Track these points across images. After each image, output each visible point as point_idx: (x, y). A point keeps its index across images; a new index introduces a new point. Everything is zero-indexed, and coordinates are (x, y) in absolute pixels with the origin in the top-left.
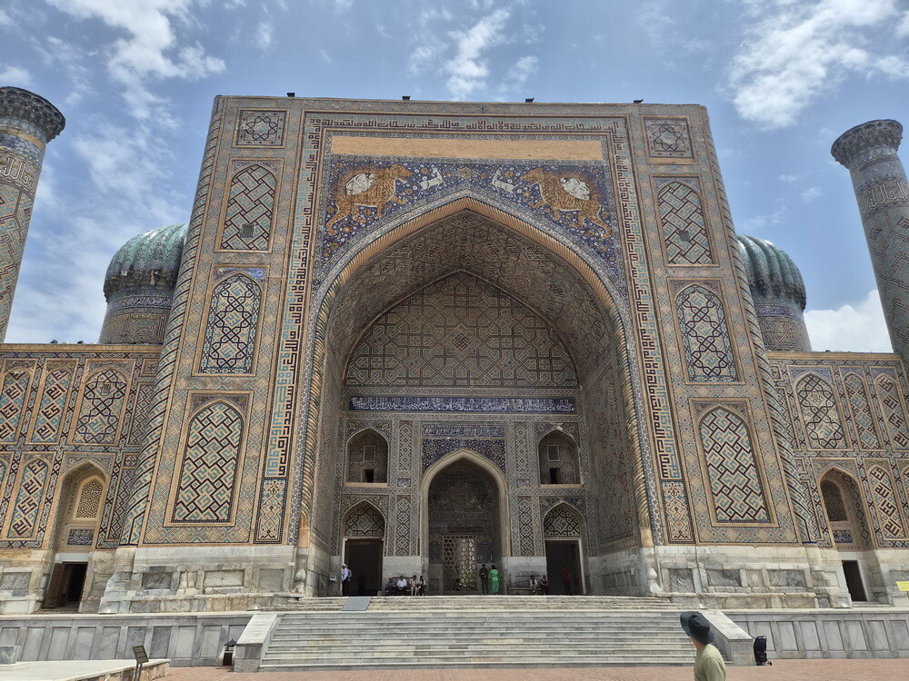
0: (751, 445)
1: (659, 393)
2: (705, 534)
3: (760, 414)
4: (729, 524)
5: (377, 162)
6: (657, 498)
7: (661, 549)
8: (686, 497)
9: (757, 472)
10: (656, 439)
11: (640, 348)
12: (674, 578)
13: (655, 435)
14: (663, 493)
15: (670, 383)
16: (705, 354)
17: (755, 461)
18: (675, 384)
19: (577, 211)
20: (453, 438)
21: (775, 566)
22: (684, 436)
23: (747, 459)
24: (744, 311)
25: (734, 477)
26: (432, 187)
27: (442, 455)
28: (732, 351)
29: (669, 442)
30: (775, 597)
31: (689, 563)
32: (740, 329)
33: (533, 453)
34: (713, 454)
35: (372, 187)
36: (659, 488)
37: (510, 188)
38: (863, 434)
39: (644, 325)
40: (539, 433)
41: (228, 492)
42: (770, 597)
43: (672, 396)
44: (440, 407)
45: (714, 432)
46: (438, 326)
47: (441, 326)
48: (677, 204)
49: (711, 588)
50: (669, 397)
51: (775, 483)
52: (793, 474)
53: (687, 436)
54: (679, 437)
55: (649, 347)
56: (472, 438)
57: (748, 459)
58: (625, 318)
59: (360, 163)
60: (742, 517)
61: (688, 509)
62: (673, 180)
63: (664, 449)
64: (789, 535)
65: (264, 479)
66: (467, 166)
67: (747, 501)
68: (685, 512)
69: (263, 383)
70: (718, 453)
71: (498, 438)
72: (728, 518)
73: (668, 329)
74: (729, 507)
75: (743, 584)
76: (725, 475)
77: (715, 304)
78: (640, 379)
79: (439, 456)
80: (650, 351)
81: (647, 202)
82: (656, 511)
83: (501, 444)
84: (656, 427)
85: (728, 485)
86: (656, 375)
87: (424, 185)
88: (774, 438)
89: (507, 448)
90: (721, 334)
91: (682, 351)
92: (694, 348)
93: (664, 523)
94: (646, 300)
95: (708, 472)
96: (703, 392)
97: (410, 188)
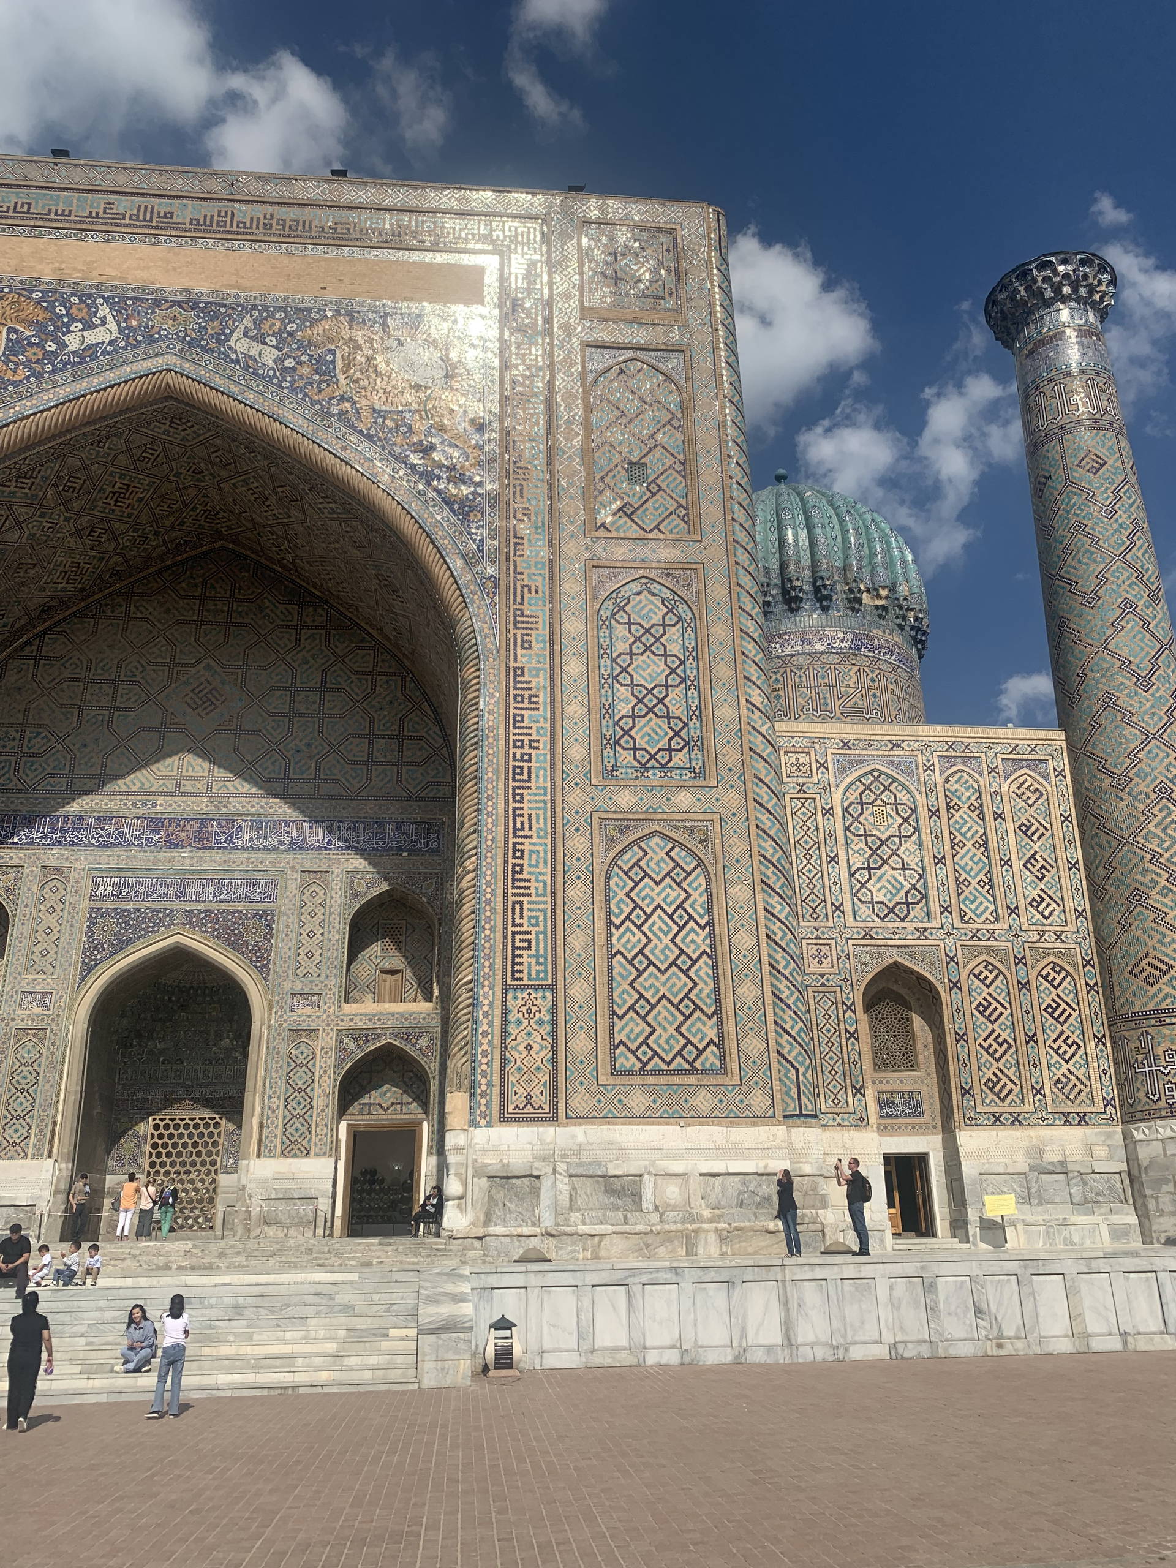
0: (710, 911)
1: (533, 804)
2: (580, 1102)
3: (738, 846)
4: (638, 1080)
6: (491, 1024)
7: (481, 1135)
8: (554, 1022)
9: (715, 968)
10: (511, 899)
11: (508, 706)
12: (499, 1196)
13: (510, 891)
14: (505, 1012)
15: (559, 781)
16: (643, 721)
17: (713, 946)
18: (569, 783)
19: (411, 411)
20: (158, 906)
21: (718, 1167)
22: (570, 893)
23: (696, 940)
24: (737, 633)
25: (663, 978)
27: (130, 941)
28: (700, 718)
29: (536, 904)
30: (707, 1231)
31: (536, 1164)
32: (724, 671)
33: (338, 936)
34: (628, 929)
36: (498, 1003)
38: (966, 893)
39: (523, 659)
40: (355, 895)
42: (696, 1231)
43: (559, 810)
44: (139, 838)
45: (636, 884)
46: (156, 664)
47: (163, 664)
49: (575, 1217)
50: (553, 811)
51: (748, 991)
52: (786, 973)
53: (576, 893)
54: (560, 895)
55: (526, 705)
56: (202, 907)
57: (699, 940)
58: (484, 645)
60: (668, 1064)
61: (554, 1047)
62: (630, 354)
63: (525, 921)
64: (758, 1101)
67: (683, 1029)
68: (545, 1054)
70: (639, 928)
71: (261, 906)
72: (638, 1065)
73: (573, 667)
74: (644, 1042)
75: (644, 1206)
76: (646, 974)
77: (680, 619)
78: (496, 772)
79: (123, 944)
80: (526, 713)
82: (485, 1054)
83: (267, 917)
84: (514, 872)
85: (648, 996)
86: (533, 764)
88: (759, 897)
89: (278, 928)
90: (683, 680)
91: (595, 716)
92: (623, 708)
93: (496, 1079)
94: (535, 606)
95: (610, 969)
96: (626, 799)
97: (41, 345)
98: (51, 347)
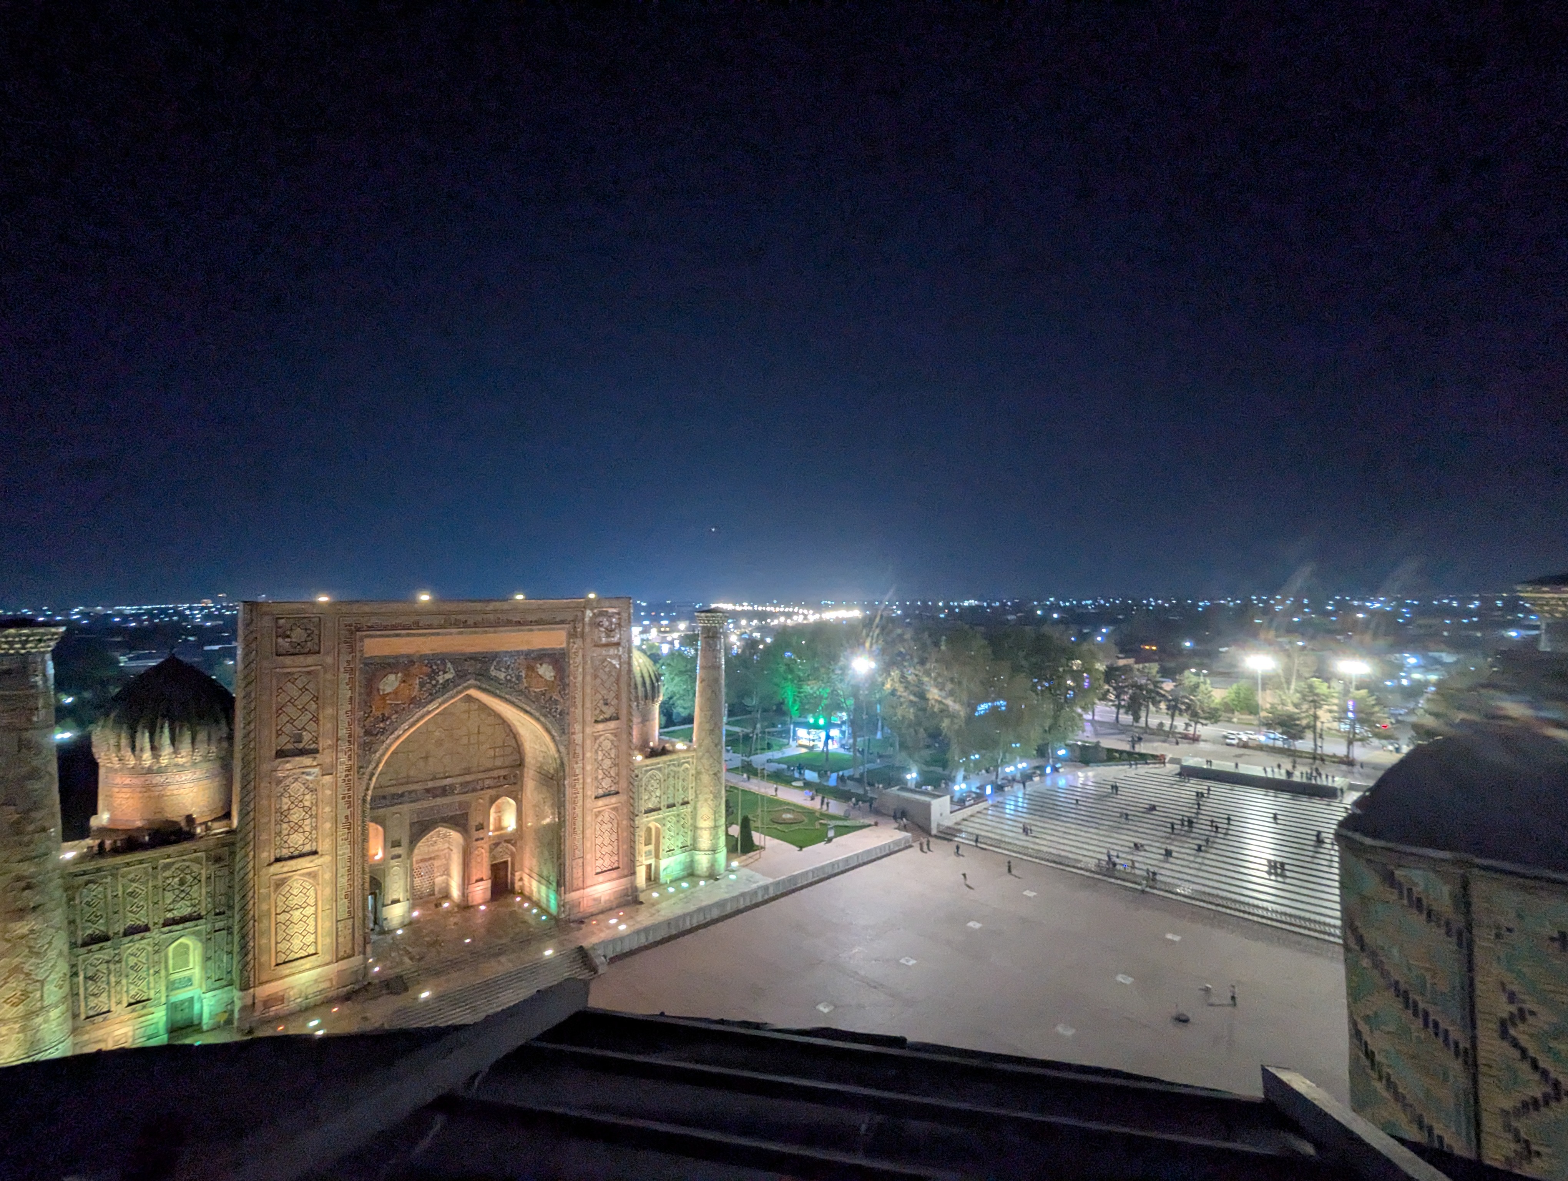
0: (617, 829)
1: (578, 810)
2: (589, 882)
3: (625, 810)
5: (404, 661)
6: (569, 870)
8: (583, 866)
10: (573, 837)
11: (572, 782)
13: (573, 835)
14: (572, 866)
15: (585, 803)
16: (605, 779)
17: (618, 837)
19: (546, 690)
20: (432, 817)
25: (607, 848)
26: (448, 680)
27: (424, 831)
28: (618, 775)
29: (579, 838)
34: (600, 838)
35: (400, 685)
37: (502, 675)
39: (575, 767)
40: (492, 803)
41: (313, 936)
45: (602, 825)
48: (605, 677)
50: (583, 811)
51: (625, 847)
53: (588, 832)
54: (585, 834)
55: (576, 781)
57: (615, 837)
58: (565, 764)
59: (389, 663)
60: (607, 869)
62: (604, 658)
63: (576, 842)
64: (626, 872)
65: (337, 921)
66: (473, 658)
67: (611, 859)
69: (327, 859)
70: (602, 837)
71: (463, 812)
73: (588, 767)
74: (602, 865)
76: (603, 848)
77: (615, 746)
79: (422, 832)
80: (577, 784)
81: (588, 678)
83: (466, 815)
84: (574, 830)
85: (603, 853)
86: (578, 799)
87: (441, 679)
89: (470, 817)
90: (615, 765)
91: (594, 781)
92: (600, 777)
93: (571, 882)
94: (579, 750)
96: (600, 804)
98: (434, 682)
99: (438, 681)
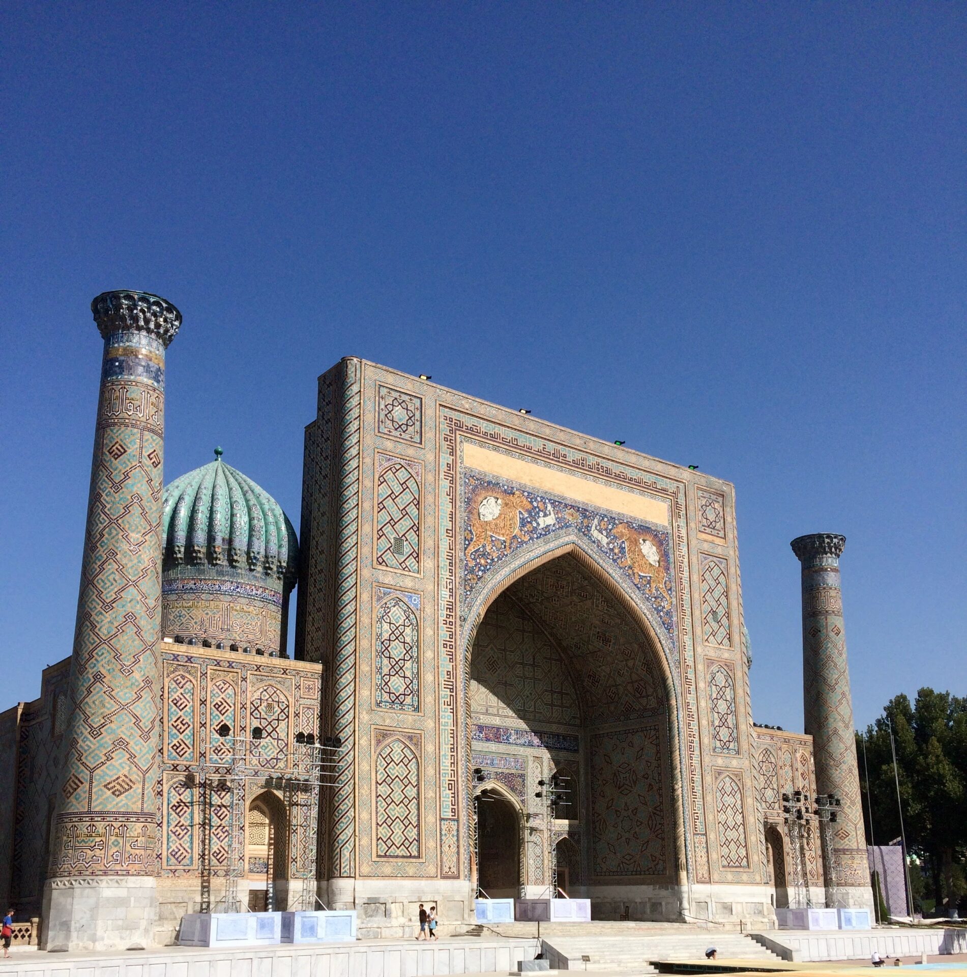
0: (742, 807)
1: (696, 760)
2: (715, 876)
3: (749, 783)
4: (728, 869)
5: (503, 486)
6: (691, 847)
7: (692, 887)
8: (707, 847)
9: (745, 829)
10: (692, 799)
11: (686, 719)
12: (698, 909)
13: (692, 796)
14: (694, 844)
15: (702, 753)
16: (722, 729)
17: (743, 821)
18: (705, 753)
19: (650, 577)
21: (750, 900)
22: (708, 799)
24: (745, 693)
25: (732, 832)
26: (547, 526)
28: (736, 728)
29: (699, 803)
31: (707, 898)
32: (742, 709)
34: (722, 813)
35: (500, 514)
36: (692, 839)
37: (605, 541)
39: (689, 698)
40: (551, 769)
41: (415, 830)
43: (703, 764)
45: (723, 796)
48: (713, 584)
49: (718, 916)
51: (753, 839)
54: (705, 799)
55: (691, 719)
56: (500, 771)
57: (740, 819)
58: (677, 690)
59: (489, 483)
60: (734, 864)
61: (708, 856)
62: (711, 558)
63: (696, 808)
64: (758, 878)
65: (441, 819)
66: (572, 507)
67: (738, 852)
68: (706, 859)
69: (430, 724)
70: (725, 813)
72: (728, 864)
74: (728, 856)
75: (733, 913)
76: (727, 830)
77: (729, 684)
80: (691, 722)
81: (695, 578)
82: (690, 858)
83: (523, 777)
84: (692, 789)
85: (728, 839)
86: (695, 744)
87: (541, 522)
89: (526, 782)
90: (732, 712)
91: (710, 725)
92: (716, 723)
93: (694, 867)
94: (691, 676)
95: (719, 828)
96: (720, 761)
97: (530, 523)
98: (535, 525)
99: (538, 524)
